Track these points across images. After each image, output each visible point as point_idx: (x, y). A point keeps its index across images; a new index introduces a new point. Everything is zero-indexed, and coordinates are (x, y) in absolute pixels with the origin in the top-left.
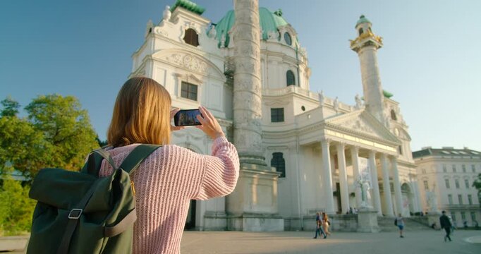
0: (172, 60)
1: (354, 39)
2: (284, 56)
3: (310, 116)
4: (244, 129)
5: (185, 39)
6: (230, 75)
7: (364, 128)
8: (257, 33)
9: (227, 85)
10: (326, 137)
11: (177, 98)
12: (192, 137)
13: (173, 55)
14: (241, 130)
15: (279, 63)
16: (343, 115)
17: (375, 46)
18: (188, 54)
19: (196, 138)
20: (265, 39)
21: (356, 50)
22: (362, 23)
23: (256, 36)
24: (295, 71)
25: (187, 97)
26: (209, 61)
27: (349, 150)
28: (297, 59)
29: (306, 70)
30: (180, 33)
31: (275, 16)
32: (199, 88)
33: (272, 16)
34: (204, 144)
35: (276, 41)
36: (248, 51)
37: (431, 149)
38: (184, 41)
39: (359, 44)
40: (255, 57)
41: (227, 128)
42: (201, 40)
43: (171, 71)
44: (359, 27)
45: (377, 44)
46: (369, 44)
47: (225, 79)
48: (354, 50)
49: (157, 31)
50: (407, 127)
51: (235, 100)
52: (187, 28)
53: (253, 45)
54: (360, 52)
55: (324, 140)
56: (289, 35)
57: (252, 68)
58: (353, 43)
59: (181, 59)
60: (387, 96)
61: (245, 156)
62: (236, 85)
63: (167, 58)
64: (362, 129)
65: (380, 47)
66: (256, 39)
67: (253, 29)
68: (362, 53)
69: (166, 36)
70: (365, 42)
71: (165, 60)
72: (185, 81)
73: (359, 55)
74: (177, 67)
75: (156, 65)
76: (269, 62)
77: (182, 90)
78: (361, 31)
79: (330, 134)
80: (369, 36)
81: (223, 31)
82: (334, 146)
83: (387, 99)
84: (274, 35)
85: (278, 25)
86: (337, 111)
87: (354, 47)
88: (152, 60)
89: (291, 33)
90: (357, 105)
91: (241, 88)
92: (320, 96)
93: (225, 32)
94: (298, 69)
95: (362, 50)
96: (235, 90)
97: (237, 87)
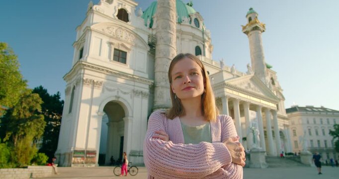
0: (107, 31)
1: (245, 25)
2: (194, 36)
3: (213, 79)
4: (162, 87)
5: (118, 16)
6: (152, 46)
7: (253, 88)
8: (174, 15)
9: (150, 53)
10: (226, 94)
11: (110, 61)
12: (122, 92)
13: (108, 28)
14: (160, 88)
15: (190, 40)
16: (238, 78)
17: (260, 30)
18: (120, 28)
19: (125, 93)
20: (180, 22)
21: (247, 33)
22: (251, 13)
23: (173, 16)
24: (201, 47)
25: (119, 61)
26: (137, 34)
27: (242, 105)
28: (203, 38)
29: (210, 46)
30: (114, 11)
31: (187, 6)
32: (128, 54)
33: (185, 6)
34: (131, 97)
35: (188, 24)
36: (167, 27)
37: (299, 108)
38: (117, 18)
39: (249, 29)
40: (172, 32)
41: (149, 85)
42: (130, 18)
43: (106, 40)
44: (248, 17)
45: (262, 29)
46: (256, 28)
47: (149, 48)
48: (245, 33)
49: (96, 8)
50: (282, 90)
51: (156, 65)
52: (120, 8)
53: (170, 23)
54: (249, 34)
55: (224, 97)
56: (198, 21)
57: (170, 40)
58: (244, 28)
59: (114, 31)
60: (269, 67)
61: (163, 108)
62: (157, 53)
63: (103, 30)
64: (252, 89)
65: (264, 31)
66: (173, 19)
67: (171, 11)
68: (251, 35)
69: (103, 12)
70: (253, 27)
71: (101, 31)
72: (117, 48)
73: (249, 37)
74: (111, 37)
75: (94, 35)
76: (182, 39)
77: (114, 55)
78: (250, 19)
79: (228, 92)
80: (256, 22)
81: (148, 16)
82: (231, 101)
83: (268, 69)
84: (187, 20)
85: (189, 13)
86: (233, 75)
87: (245, 31)
88: (91, 30)
89: (199, 19)
90: (248, 71)
91: (161, 55)
92: (221, 63)
93: (150, 17)
94: (204, 45)
95: (250, 33)
96: (157, 56)
97: (158, 55)
